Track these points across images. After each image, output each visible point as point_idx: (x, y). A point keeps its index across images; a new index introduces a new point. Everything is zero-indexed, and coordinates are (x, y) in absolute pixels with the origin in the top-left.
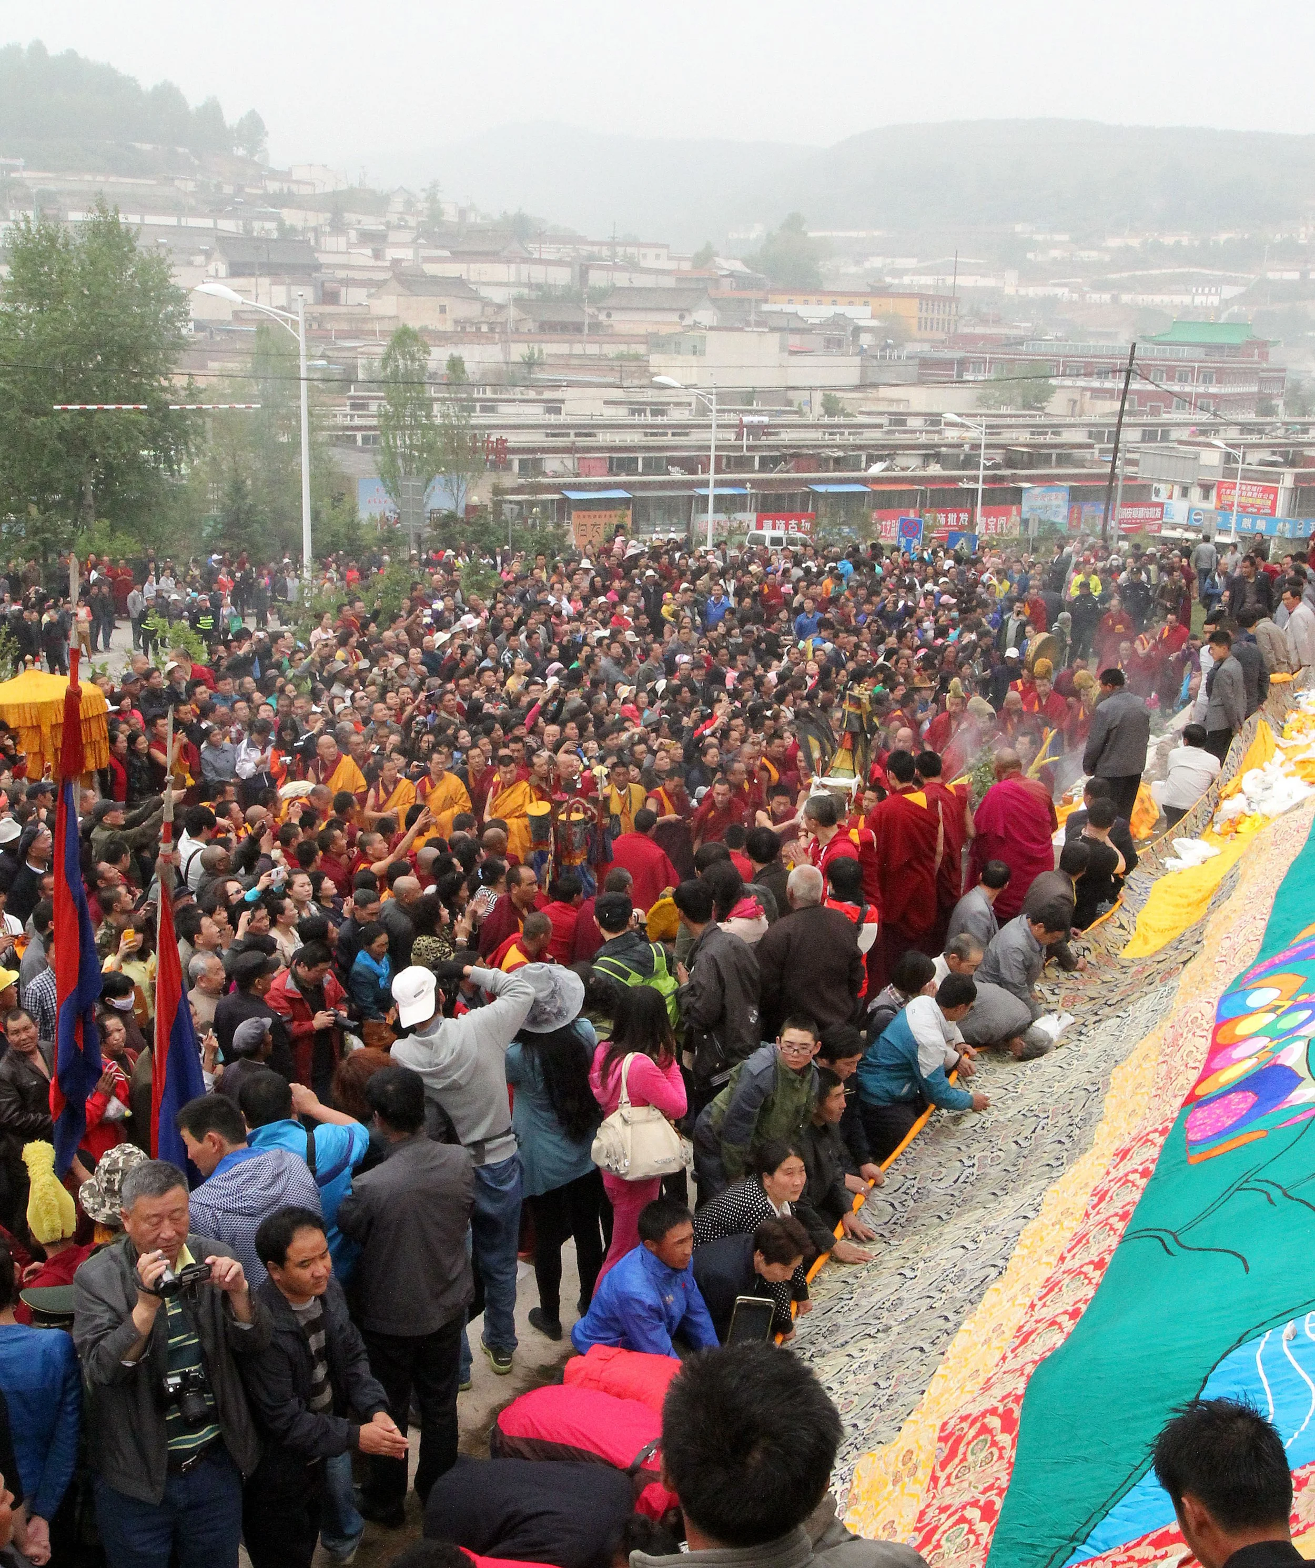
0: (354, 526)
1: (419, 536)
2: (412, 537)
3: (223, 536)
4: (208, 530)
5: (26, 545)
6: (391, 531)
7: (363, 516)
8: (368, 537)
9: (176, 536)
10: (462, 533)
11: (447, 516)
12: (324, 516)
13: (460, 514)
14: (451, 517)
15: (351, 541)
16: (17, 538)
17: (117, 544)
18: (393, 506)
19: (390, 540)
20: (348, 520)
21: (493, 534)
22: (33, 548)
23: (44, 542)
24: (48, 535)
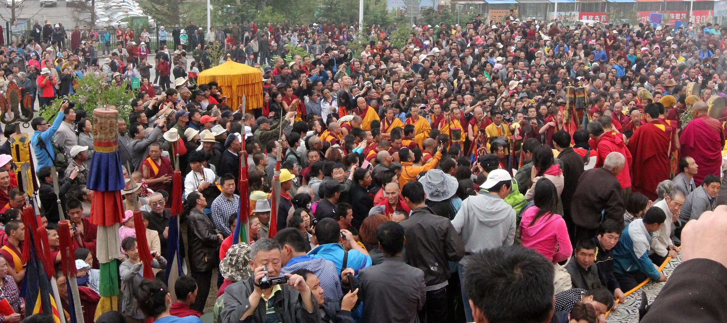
0: (385, 12)
1: (415, 18)
2: (412, 19)
3: (324, 16)
4: (317, 12)
5: (234, 17)
6: (402, 16)
7: (389, 9)
8: (391, 18)
9: (302, 16)
10: (436, 17)
11: (429, 9)
12: (371, 8)
13: (436, 9)
14: (431, 10)
15: (383, 19)
16: (230, 14)
17: (275, 18)
18: (404, 5)
19: (401, 20)
20: (382, 9)
21: (450, 18)
22: (237, 19)
23: (242, 16)
24: (244, 13)
